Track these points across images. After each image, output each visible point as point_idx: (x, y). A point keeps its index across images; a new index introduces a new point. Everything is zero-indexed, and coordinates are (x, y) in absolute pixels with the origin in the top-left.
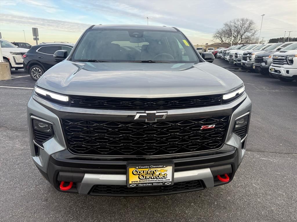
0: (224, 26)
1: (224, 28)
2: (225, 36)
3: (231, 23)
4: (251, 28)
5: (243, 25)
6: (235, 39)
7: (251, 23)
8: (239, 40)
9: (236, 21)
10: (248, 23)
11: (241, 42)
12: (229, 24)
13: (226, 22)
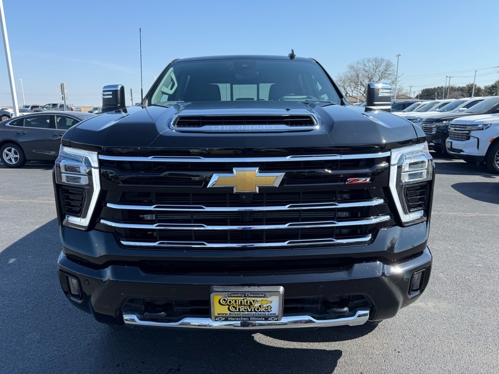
0: (347, 69)
1: (348, 72)
2: (350, 85)
3: (359, 65)
4: (390, 72)
5: (377, 68)
7: (388, 65)
9: (366, 61)
10: (384, 64)
12: (355, 66)
13: (351, 63)
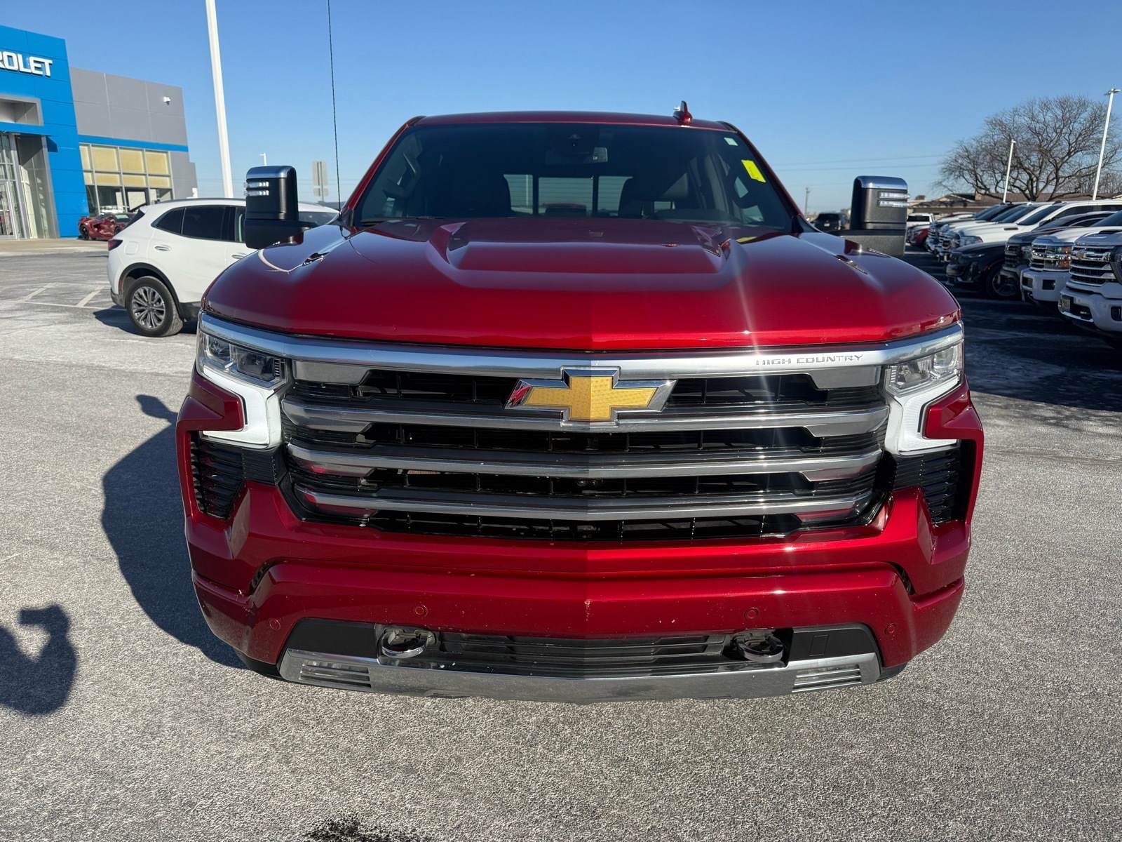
0: (986, 128)
1: (987, 136)
2: (991, 168)
3: (1016, 118)
5: (1064, 126)
6: (1031, 179)
8: (1047, 183)
9: (1036, 109)
10: (1085, 115)
11: (1055, 190)
12: (1007, 119)
13: (997, 115)
